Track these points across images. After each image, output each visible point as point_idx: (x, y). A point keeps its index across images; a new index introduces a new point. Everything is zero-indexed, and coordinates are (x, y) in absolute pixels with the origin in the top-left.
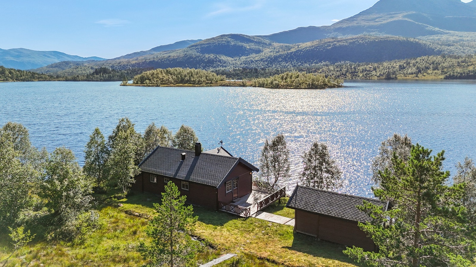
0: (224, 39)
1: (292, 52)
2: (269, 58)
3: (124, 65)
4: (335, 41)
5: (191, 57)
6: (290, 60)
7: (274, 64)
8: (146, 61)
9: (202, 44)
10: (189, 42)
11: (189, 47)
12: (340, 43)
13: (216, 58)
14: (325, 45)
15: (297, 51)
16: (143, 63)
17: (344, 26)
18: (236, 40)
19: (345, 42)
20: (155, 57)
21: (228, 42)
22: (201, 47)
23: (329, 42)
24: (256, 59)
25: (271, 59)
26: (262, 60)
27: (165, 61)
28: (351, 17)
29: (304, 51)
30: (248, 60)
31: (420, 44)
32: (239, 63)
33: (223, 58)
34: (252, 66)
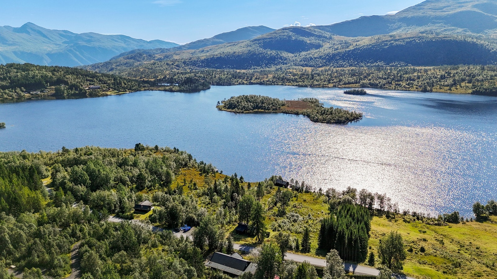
0: (285, 34)
1: (350, 50)
2: (327, 55)
3: (194, 61)
4: (392, 40)
5: (255, 54)
6: (348, 59)
7: (332, 62)
8: (213, 57)
9: (265, 39)
10: (250, 29)
11: (253, 41)
12: (397, 43)
13: (277, 55)
14: (381, 44)
15: (354, 49)
16: (211, 59)
17: (410, 15)
18: (297, 34)
19: (402, 41)
20: (222, 53)
21: (290, 37)
22: (263, 42)
23: (387, 41)
24: (316, 56)
25: (329, 57)
26: (320, 57)
27: (230, 57)
28: (419, 5)
29: (362, 49)
30: (308, 57)
31: (477, 44)
32: (299, 60)
33: (285, 54)
34: (311, 63)
